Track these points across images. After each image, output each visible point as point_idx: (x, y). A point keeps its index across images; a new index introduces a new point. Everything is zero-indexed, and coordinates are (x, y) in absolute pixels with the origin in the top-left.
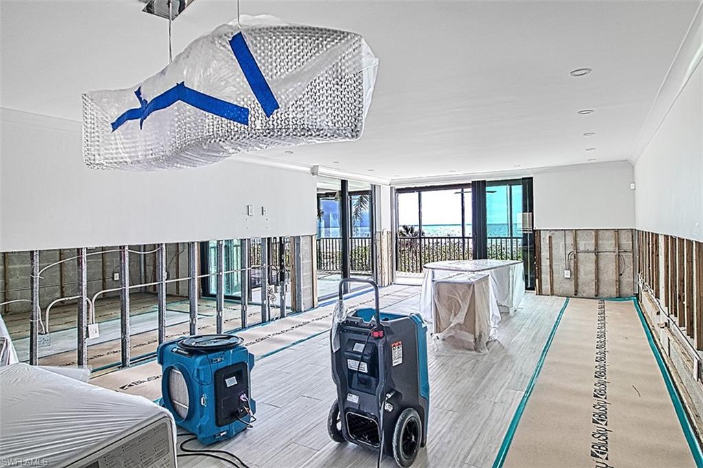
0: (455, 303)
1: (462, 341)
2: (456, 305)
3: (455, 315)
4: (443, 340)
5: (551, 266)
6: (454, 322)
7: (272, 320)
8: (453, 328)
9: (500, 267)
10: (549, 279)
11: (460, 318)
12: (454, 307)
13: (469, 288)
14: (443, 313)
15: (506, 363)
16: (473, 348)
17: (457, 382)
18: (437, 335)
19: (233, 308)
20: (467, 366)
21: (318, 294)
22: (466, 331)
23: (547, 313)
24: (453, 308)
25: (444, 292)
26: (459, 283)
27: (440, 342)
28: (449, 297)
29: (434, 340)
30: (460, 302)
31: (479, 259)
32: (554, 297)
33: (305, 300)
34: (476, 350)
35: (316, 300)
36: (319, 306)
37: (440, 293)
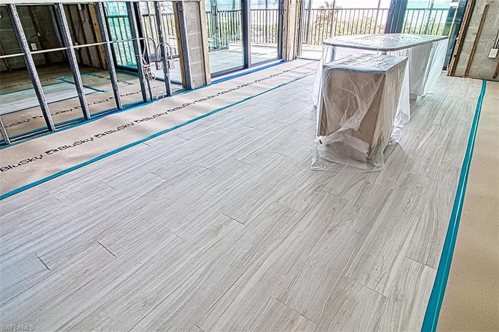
0: (351, 99)
1: (352, 150)
2: (351, 102)
3: (349, 117)
4: (328, 146)
5: (476, 43)
6: (345, 126)
7: (155, 99)
8: (343, 133)
9: (420, 44)
10: (468, 58)
11: (355, 122)
12: (348, 106)
13: (376, 81)
14: (332, 113)
15: (408, 193)
16: (365, 159)
17: (330, 231)
18: (321, 137)
19: (129, 82)
20: (351, 195)
21: (210, 70)
22: (359, 138)
23: (462, 101)
24: (348, 108)
25: (338, 84)
26: (362, 72)
27: (322, 148)
28: (343, 90)
29: (317, 144)
30: (359, 100)
31: (397, 33)
32: (468, 79)
33: (195, 76)
34: (368, 162)
35: (208, 76)
36: (213, 83)
37: (333, 84)
